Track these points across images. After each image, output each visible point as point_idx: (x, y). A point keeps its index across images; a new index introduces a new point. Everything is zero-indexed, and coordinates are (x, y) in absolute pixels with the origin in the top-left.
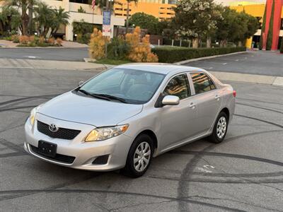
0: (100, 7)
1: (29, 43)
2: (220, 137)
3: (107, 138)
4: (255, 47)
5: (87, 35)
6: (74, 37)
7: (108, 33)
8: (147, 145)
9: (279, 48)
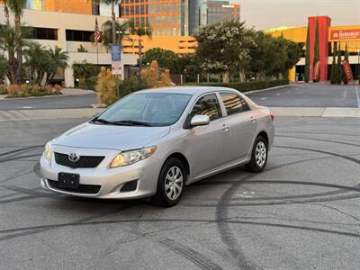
0: (105, 44)
1: (20, 93)
2: (261, 165)
3: (133, 162)
4: (300, 79)
5: (92, 78)
6: (76, 82)
7: (118, 71)
8: (178, 170)
9: (328, 79)
